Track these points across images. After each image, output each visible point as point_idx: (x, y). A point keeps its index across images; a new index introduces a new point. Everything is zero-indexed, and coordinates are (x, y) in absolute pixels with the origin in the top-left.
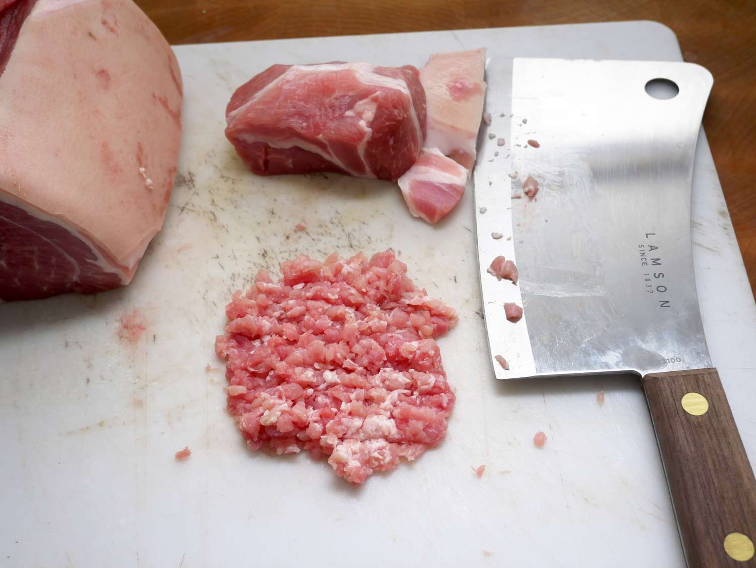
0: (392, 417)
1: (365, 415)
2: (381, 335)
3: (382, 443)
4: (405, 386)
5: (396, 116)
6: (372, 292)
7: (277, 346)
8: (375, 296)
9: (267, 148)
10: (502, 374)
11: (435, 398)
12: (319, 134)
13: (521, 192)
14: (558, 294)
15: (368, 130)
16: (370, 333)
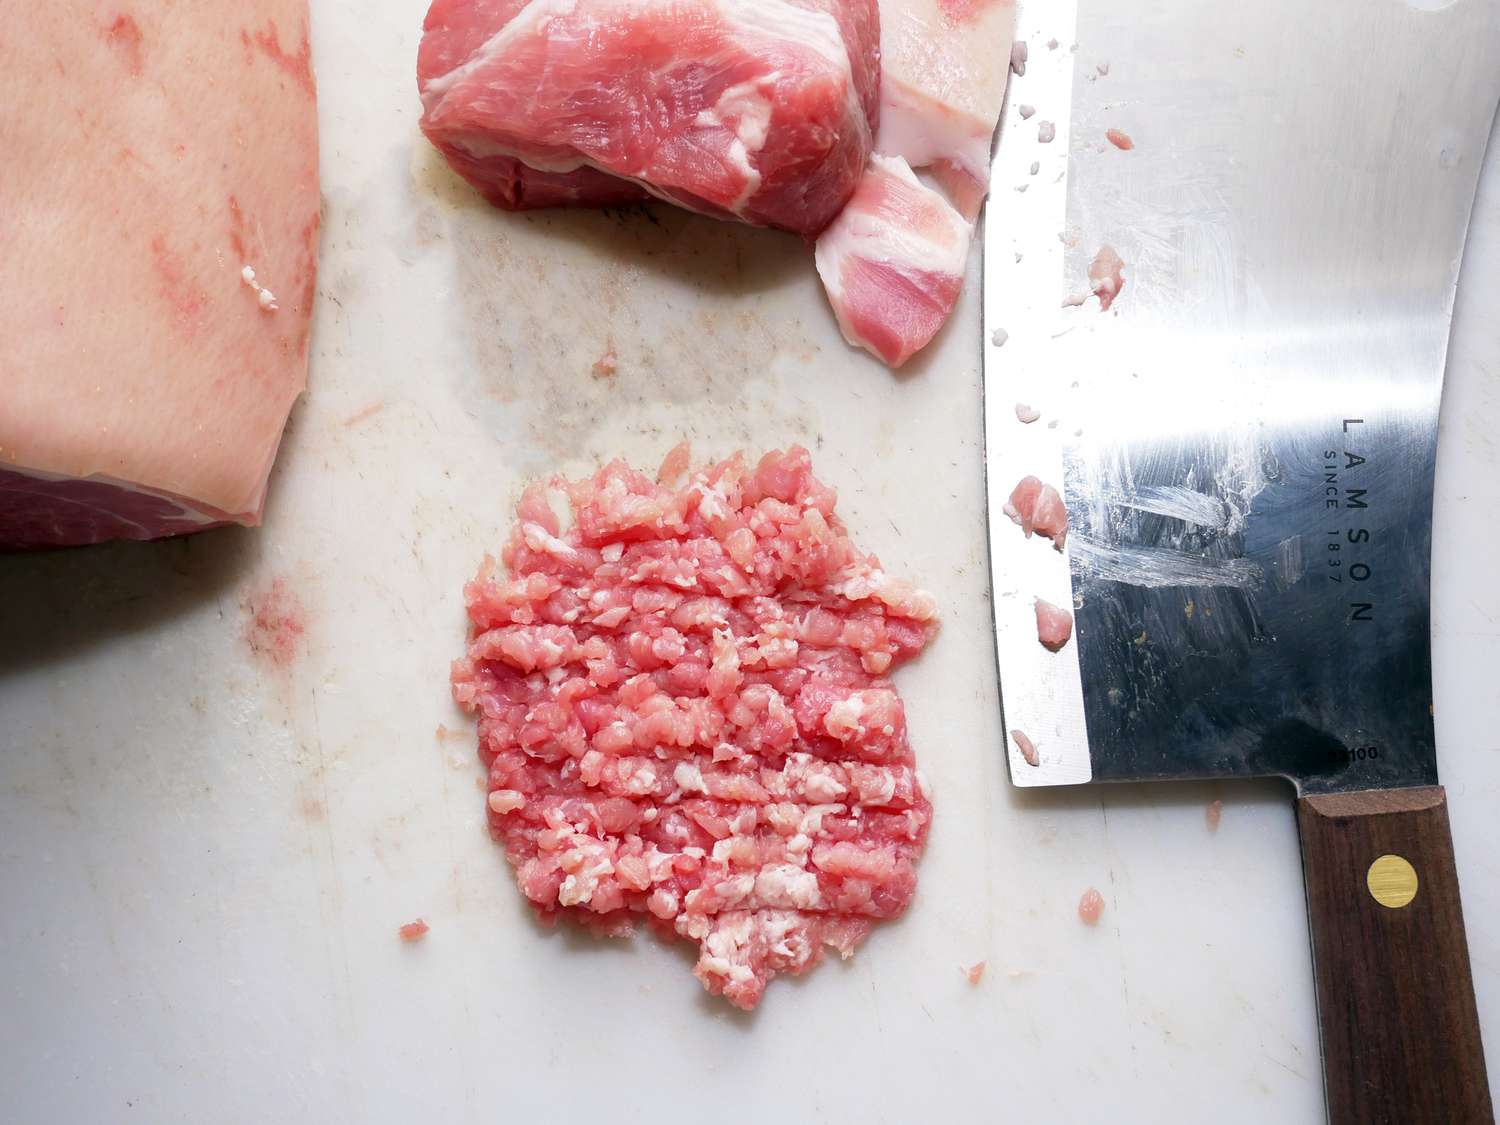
0: (810, 867)
1: (759, 863)
2: (787, 674)
3: (790, 921)
4: (835, 798)
5: (815, 143)
6: (766, 567)
7: (576, 699)
8: (772, 574)
9: (518, 167)
10: (1026, 777)
11: (893, 823)
12: (639, 169)
13: (1086, 288)
14: (1146, 579)
15: (751, 173)
16: (764, 672)
